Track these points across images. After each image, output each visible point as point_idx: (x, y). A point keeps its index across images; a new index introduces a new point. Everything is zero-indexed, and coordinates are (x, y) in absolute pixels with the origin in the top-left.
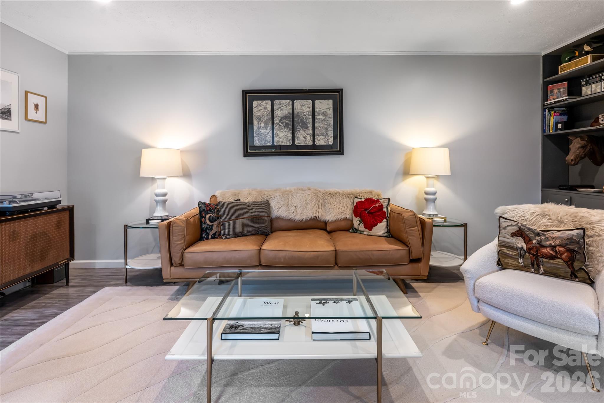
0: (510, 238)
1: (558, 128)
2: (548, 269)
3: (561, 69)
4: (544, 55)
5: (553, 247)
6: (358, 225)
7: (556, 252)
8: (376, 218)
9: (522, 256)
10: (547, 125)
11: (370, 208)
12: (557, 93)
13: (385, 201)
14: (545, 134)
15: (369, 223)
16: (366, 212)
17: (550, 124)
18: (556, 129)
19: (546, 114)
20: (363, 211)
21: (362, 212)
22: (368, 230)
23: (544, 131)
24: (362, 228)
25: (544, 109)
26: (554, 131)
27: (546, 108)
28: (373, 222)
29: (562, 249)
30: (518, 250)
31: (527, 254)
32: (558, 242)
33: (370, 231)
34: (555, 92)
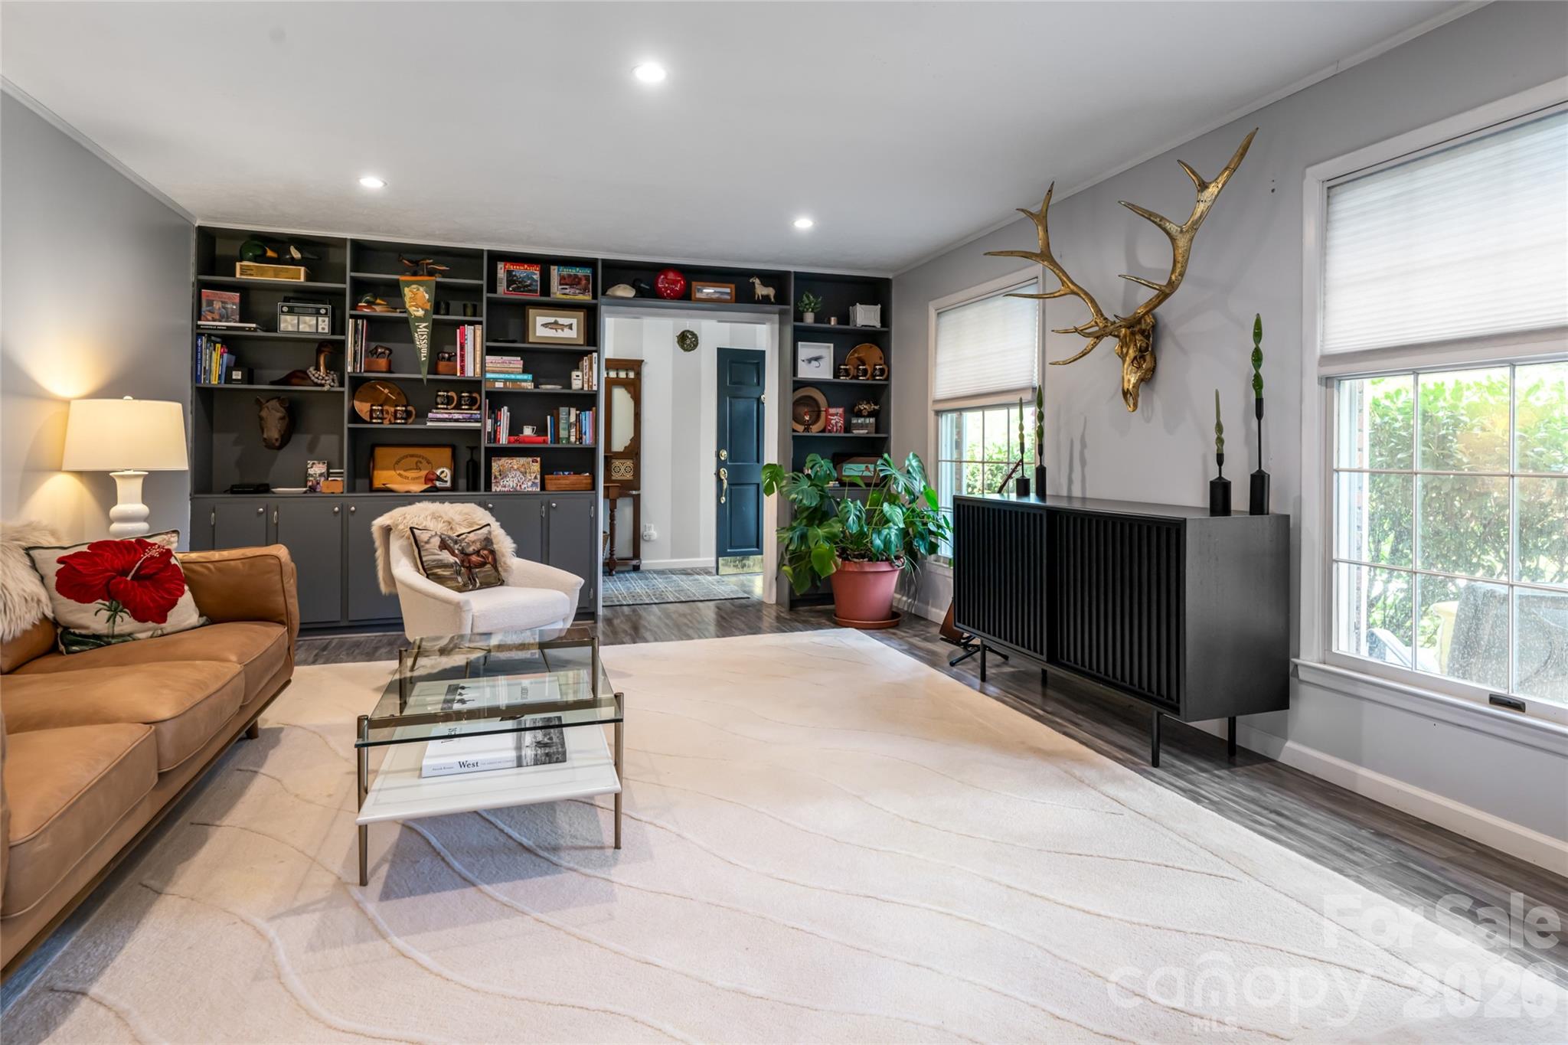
0: (440, 553)
1: (234, 377)
2: (483, 580)
3: (241, 269)
4: (199, 227)
5: (477, 553)
6: (108, 621)
7: (482, 557)
8: (167, 586)
9: (458, 573)
10: (205, 368)
11: (138, 565)
12: (219, 309)
13: (172, 539)
14: (198, 385)
15: (151, 605)
16: (129, 578)
17: (210, 366)
18: (228, 379)
19: (201, 345)
20: (114, 577)
21: (114, 581)
22: (155, 624)
23: (196, 378)
24: (126, 623)
25: (198, 333)
26: (223, 382)
27: (203, 334)
28: (163, 598)
29: (486, 552)
30: (453, 567)
31: (462, 569)
32: (478, 546)
33: (163, 625)
34: (217, 307)
